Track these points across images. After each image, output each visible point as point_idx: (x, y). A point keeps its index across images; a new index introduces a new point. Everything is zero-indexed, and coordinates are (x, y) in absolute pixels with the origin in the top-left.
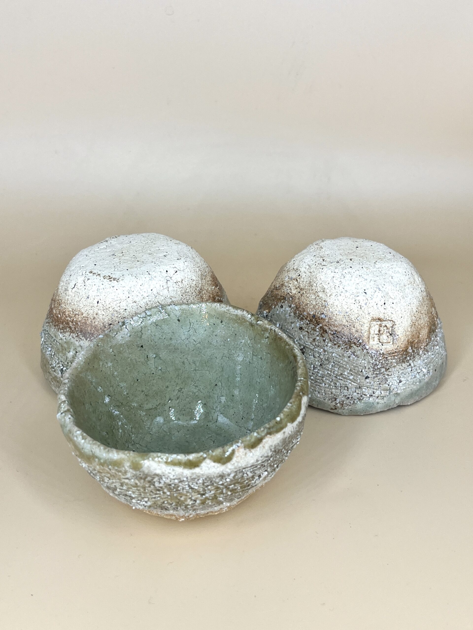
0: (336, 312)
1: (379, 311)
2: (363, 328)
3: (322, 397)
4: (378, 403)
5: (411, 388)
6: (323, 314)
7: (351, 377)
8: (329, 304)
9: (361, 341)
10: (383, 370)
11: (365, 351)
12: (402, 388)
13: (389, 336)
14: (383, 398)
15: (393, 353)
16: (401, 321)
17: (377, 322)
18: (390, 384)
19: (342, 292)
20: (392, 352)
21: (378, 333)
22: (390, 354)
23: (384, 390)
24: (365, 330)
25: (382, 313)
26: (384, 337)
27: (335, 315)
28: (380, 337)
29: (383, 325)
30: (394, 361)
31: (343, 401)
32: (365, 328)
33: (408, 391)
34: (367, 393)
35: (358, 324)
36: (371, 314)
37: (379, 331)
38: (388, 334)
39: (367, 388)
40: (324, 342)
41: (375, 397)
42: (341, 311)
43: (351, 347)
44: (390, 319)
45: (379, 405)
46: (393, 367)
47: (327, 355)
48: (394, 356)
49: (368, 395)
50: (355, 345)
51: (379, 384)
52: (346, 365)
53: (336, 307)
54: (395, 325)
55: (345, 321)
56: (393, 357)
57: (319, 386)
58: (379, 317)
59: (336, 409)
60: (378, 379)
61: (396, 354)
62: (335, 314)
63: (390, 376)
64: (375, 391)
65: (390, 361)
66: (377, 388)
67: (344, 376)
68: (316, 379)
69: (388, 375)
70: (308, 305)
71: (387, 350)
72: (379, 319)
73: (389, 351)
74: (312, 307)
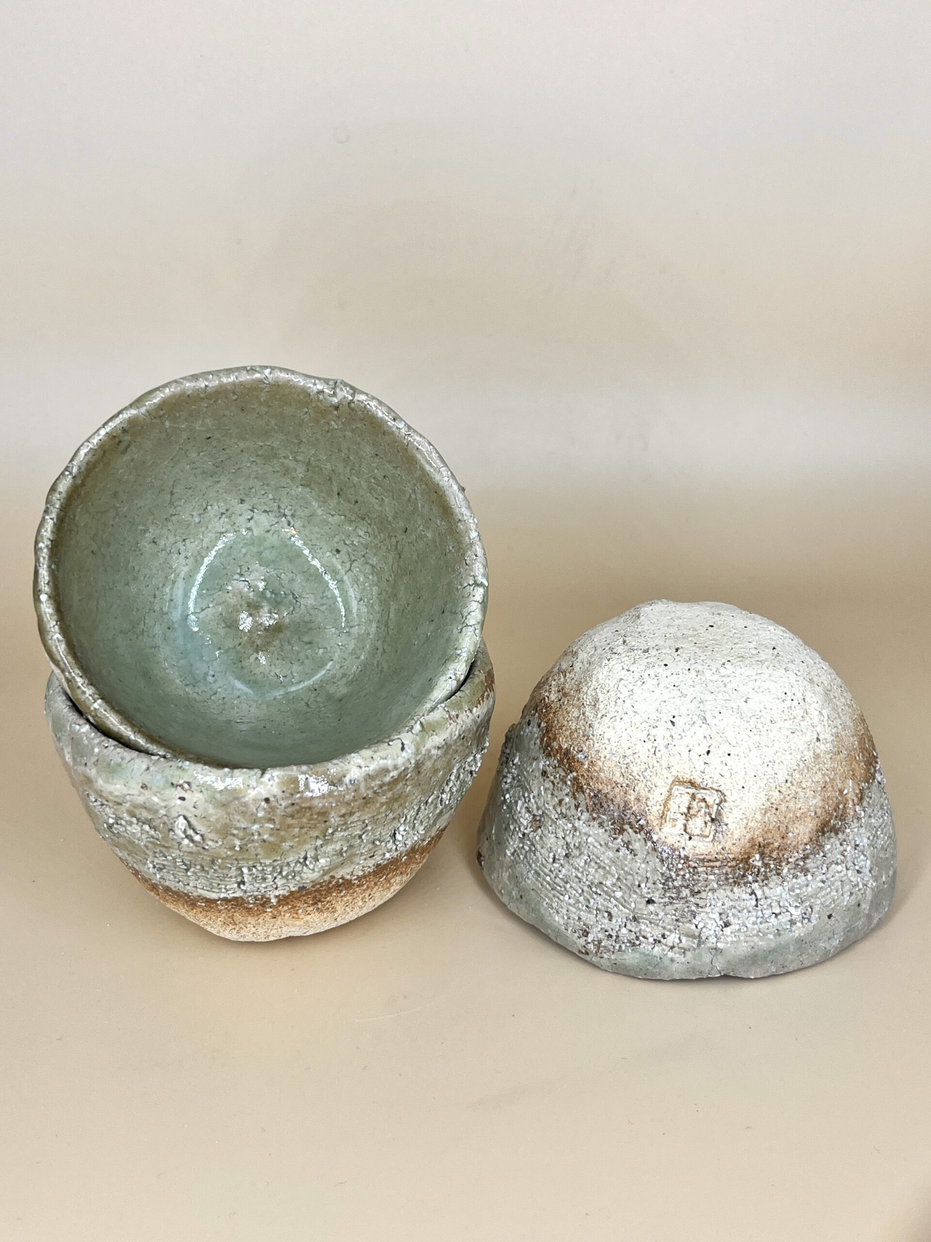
0: (606, 753)
1: (692, 766)
2: (651, 796)
3: (562, 922)
4: (672, 960)
5: (752, 944)
6: (581, 751)
7: (619, 894)
8: (595, 733)
9: (642, 822)
10: (685, 892)
11: (649, 844)
12: (729, 939)
13: (709, 824)
14: (684, 953)
15: (710, 861)
16: (742, 795)
17: (687, 788)
18: (700, 926)
19: (626, 713)
20: (709, 857)
21: (686, 811)
22: (702, 860)
23: (687, 935)
24: (655, 800)
25: (699, 772)
26: (697, 824)
27: (602, 759)
28: (688, 821)
29: (699, 796)
30: (712, 877)
31: (600, 942)
32: (657, 797)
33: (745, 949)
34: (648, 935)
35: (643, 785)
36: (672, 769)
37: (689, 808)
38: (708, 818)
39: (651, 923)
40: (575, 811)
41: (666, 945)
42: (614, 752)
43: (624, 830)
44: (715, 786)
45: (675, 965)
46: (710, 890)
47: (578, 837)
48: (713, 867)
49: (651, 940)
50: (631, 828)
51: (677, 920)
52: (610, 867)
53: (607, 742)
54: (725, 801)
55: (618, 774)
56: (709, 868)
57: (559, 899)
58: (692, 778)
59: (587, 953)
60: (675, 911)
61: (718, 864)
62: (602, 756)
63: (702, 908)
64: (667, 933)
65: (702, 875)
66: (672, 927)
67: (606, 889)
68: (555, 883)
69: (697, 905)
70: (564, 728)
71: (697, 852)
72: (692, 784)
73: (703, 855)
74: (568, 733)
